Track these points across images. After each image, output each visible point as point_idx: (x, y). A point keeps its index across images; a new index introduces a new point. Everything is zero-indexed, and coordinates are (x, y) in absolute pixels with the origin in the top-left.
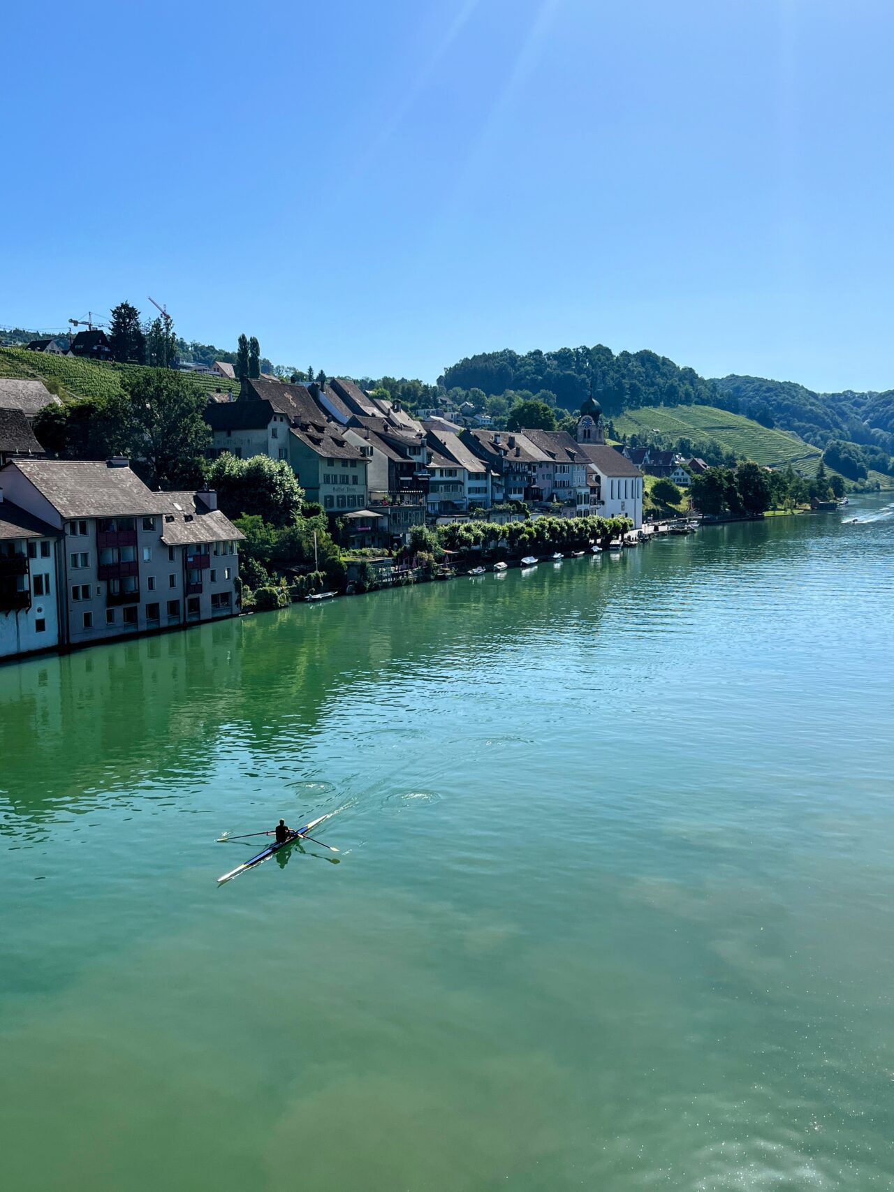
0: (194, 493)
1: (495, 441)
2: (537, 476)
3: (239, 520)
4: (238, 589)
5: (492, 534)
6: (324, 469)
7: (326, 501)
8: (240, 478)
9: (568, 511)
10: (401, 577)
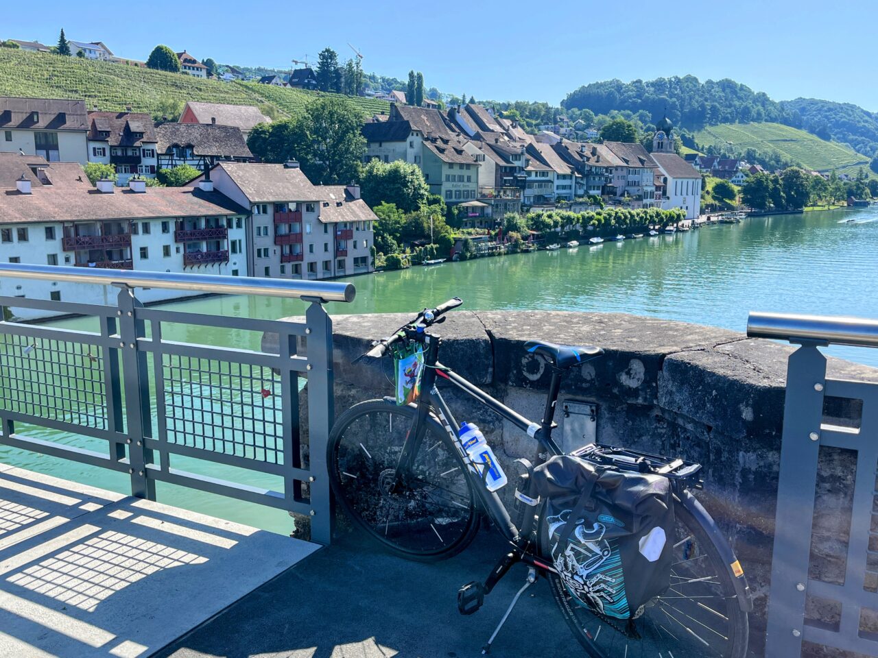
0: (345, 187)
1: (581, 151)
2: (613, 177)
3: (380, 207)
4: (373, 254)
5: (569, 220)
6: (446, 171)
7: (446, 194)
8: (384, 177)
9: (636, 204)
10: (494, 250)
